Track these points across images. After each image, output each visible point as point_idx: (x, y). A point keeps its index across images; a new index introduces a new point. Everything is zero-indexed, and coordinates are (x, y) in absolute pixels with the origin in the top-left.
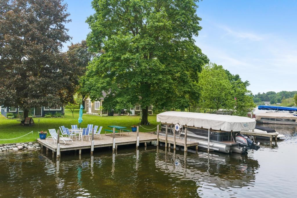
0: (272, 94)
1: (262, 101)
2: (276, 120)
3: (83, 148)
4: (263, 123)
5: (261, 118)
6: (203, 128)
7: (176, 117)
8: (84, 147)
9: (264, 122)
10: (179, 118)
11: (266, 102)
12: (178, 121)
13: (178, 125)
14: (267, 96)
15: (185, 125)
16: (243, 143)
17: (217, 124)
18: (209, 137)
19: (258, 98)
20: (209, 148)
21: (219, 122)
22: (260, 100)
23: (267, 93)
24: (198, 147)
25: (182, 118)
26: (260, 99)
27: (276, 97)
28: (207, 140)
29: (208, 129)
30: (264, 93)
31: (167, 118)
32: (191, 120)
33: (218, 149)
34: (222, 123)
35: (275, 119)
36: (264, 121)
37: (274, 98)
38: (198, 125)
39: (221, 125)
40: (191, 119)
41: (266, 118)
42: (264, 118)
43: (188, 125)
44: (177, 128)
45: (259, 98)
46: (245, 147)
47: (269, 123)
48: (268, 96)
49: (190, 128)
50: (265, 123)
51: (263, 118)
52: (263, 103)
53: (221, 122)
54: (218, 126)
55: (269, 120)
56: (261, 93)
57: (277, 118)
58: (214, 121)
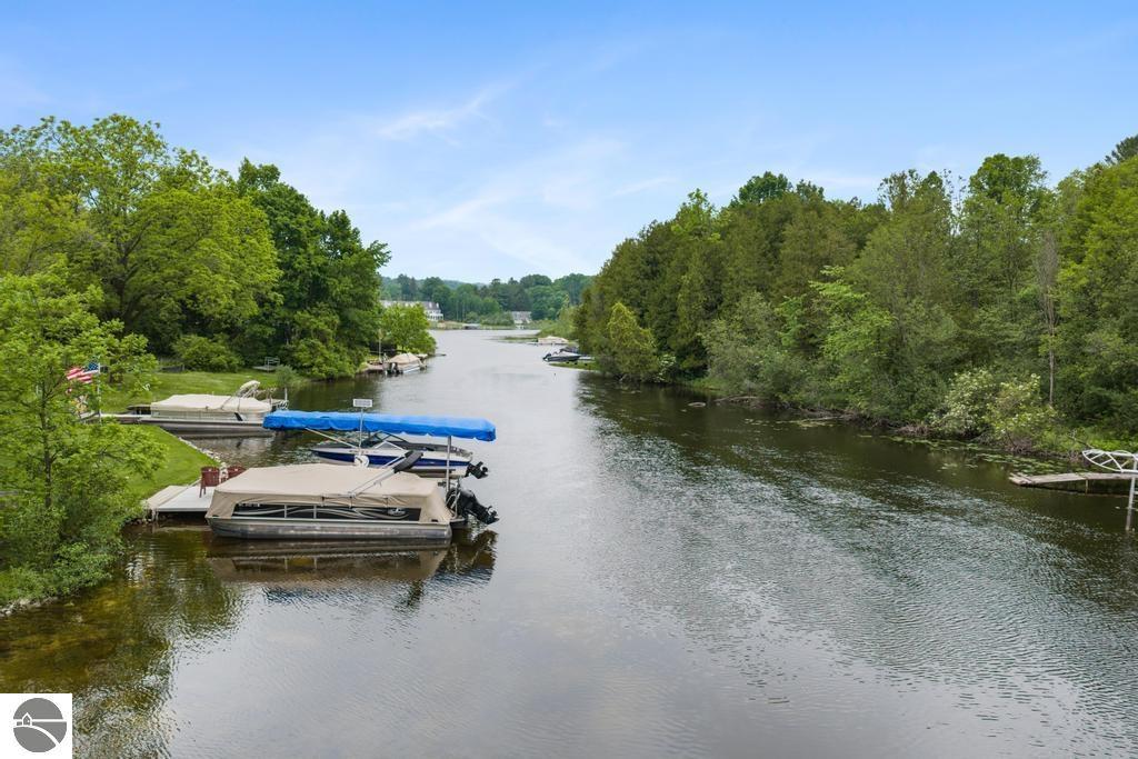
0: (537, 284)
1: (507, 308)
2: (320, 515)
4: (245, 539)
5: (237, 508)
9: (252, 529)
11: (518, 313)
14: (521, 291)
19: (489, 300)
22: (497, 306)
23: (523, 279)
26: (500, 303)
27: (549, 296)
30: (512, 281)
35: (315, 510)
36: (254, 524)
37: (544, 298)
41: (263, 507)
42: (253, 508)
45: (494, 296)
47: (280, 532)
48: (526, 290)
50: (259, 539)
51: (245, 508)
52: (508, 317)
55: (281, 515)
56: (504, 280)
57: (321, 503)
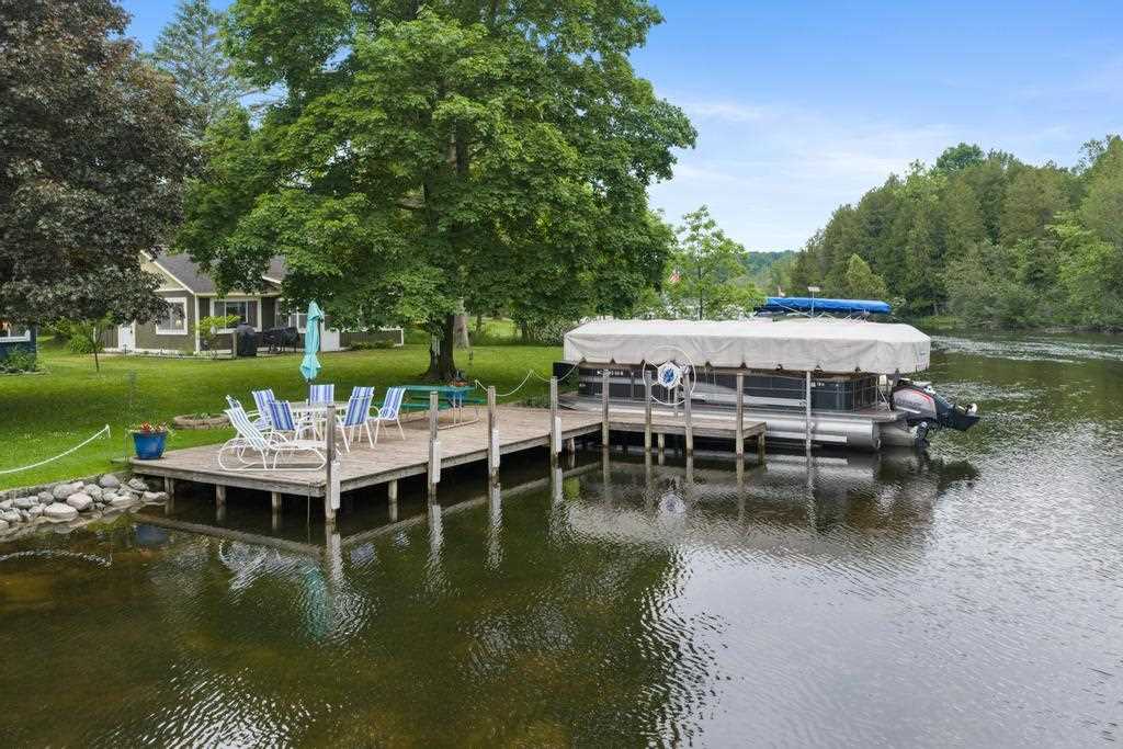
3: (403, 475)
6: (785, 368)
7: (659, 337)
8: (405, 468)
10: (675, 340)
12: (674, 354)
13: (672, 366)
15: (703, 365)
16: (919, 409)
17: (846, 352)
18: (808, 401)
20: (808, 438)
21: (849, 344)
24: (766, 438)
25: (688, 339)
28: (800, 410)
29: (805, 372)
31: (618, 343)
32: (729, 346)
33: (844, 439)
34: (862, 347)
38: (759, 361)
39: (859, 353)
40: (729, 342)
43: (714, 363)
44: (669, 376)
46: (924, 424)
49: (723, 376)
53: (859, 343)
54: (849, 357)
58: (829, 342)
